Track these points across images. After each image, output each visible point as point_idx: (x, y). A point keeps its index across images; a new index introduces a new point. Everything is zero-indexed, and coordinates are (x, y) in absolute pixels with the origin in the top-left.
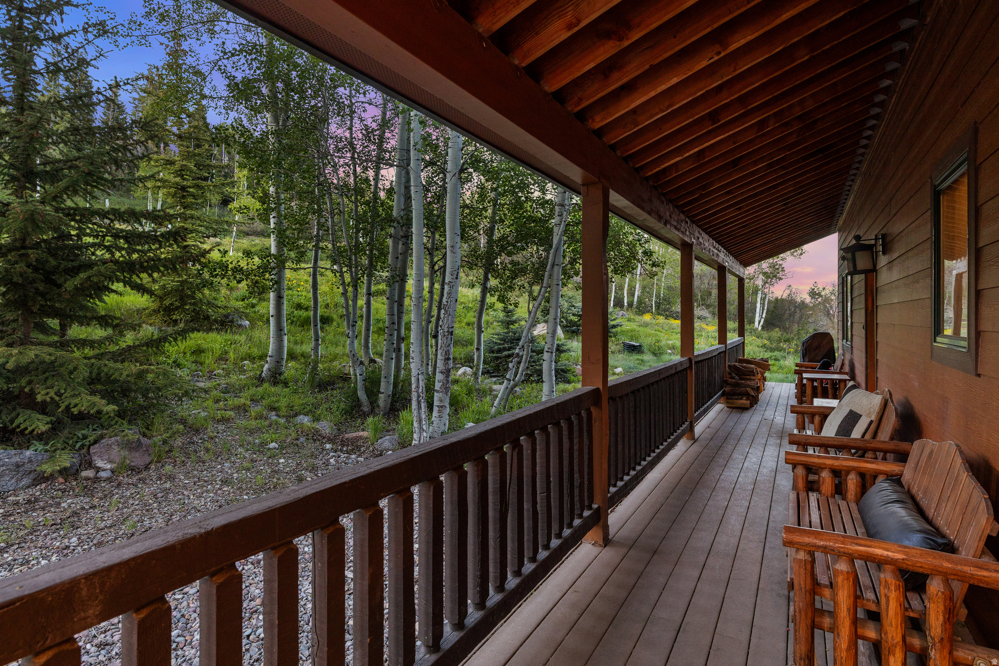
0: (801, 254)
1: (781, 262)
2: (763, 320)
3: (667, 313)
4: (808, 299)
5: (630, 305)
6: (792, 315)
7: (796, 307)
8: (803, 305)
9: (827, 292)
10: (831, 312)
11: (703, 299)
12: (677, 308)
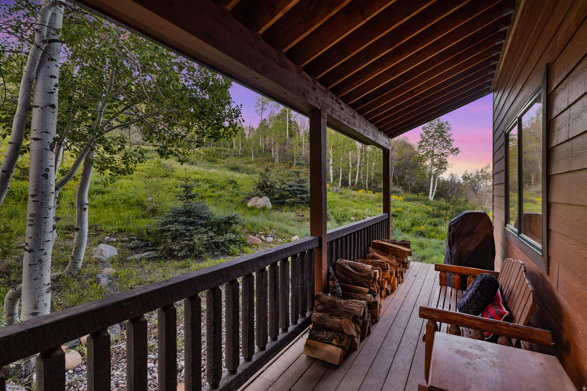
0: (457, 153)
1: (445, 158)
2: (434, 193)
3: (375, 189)
4: (462, 181)
5: (353, 184)
6: (452, 190)
7: (455, 186)
8: (459, 184)
9: (473, 176)
10: (476, 188)
11: (400, 181)
12: (381, 186)
